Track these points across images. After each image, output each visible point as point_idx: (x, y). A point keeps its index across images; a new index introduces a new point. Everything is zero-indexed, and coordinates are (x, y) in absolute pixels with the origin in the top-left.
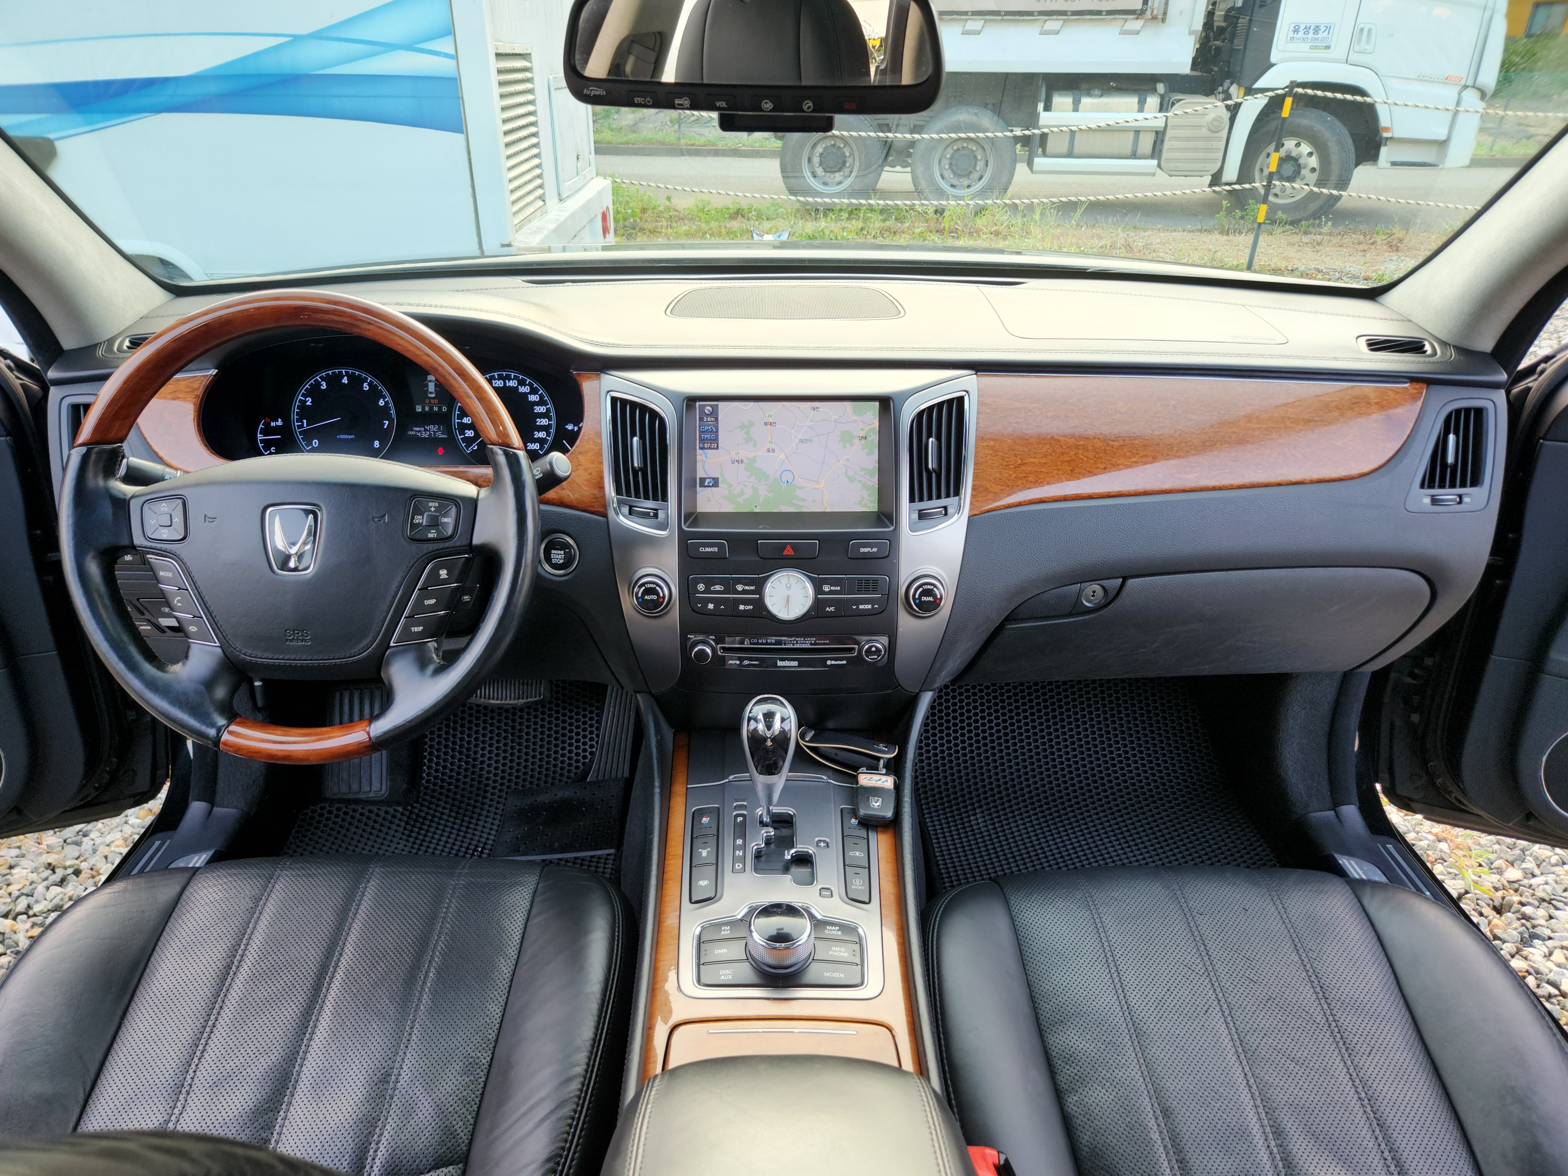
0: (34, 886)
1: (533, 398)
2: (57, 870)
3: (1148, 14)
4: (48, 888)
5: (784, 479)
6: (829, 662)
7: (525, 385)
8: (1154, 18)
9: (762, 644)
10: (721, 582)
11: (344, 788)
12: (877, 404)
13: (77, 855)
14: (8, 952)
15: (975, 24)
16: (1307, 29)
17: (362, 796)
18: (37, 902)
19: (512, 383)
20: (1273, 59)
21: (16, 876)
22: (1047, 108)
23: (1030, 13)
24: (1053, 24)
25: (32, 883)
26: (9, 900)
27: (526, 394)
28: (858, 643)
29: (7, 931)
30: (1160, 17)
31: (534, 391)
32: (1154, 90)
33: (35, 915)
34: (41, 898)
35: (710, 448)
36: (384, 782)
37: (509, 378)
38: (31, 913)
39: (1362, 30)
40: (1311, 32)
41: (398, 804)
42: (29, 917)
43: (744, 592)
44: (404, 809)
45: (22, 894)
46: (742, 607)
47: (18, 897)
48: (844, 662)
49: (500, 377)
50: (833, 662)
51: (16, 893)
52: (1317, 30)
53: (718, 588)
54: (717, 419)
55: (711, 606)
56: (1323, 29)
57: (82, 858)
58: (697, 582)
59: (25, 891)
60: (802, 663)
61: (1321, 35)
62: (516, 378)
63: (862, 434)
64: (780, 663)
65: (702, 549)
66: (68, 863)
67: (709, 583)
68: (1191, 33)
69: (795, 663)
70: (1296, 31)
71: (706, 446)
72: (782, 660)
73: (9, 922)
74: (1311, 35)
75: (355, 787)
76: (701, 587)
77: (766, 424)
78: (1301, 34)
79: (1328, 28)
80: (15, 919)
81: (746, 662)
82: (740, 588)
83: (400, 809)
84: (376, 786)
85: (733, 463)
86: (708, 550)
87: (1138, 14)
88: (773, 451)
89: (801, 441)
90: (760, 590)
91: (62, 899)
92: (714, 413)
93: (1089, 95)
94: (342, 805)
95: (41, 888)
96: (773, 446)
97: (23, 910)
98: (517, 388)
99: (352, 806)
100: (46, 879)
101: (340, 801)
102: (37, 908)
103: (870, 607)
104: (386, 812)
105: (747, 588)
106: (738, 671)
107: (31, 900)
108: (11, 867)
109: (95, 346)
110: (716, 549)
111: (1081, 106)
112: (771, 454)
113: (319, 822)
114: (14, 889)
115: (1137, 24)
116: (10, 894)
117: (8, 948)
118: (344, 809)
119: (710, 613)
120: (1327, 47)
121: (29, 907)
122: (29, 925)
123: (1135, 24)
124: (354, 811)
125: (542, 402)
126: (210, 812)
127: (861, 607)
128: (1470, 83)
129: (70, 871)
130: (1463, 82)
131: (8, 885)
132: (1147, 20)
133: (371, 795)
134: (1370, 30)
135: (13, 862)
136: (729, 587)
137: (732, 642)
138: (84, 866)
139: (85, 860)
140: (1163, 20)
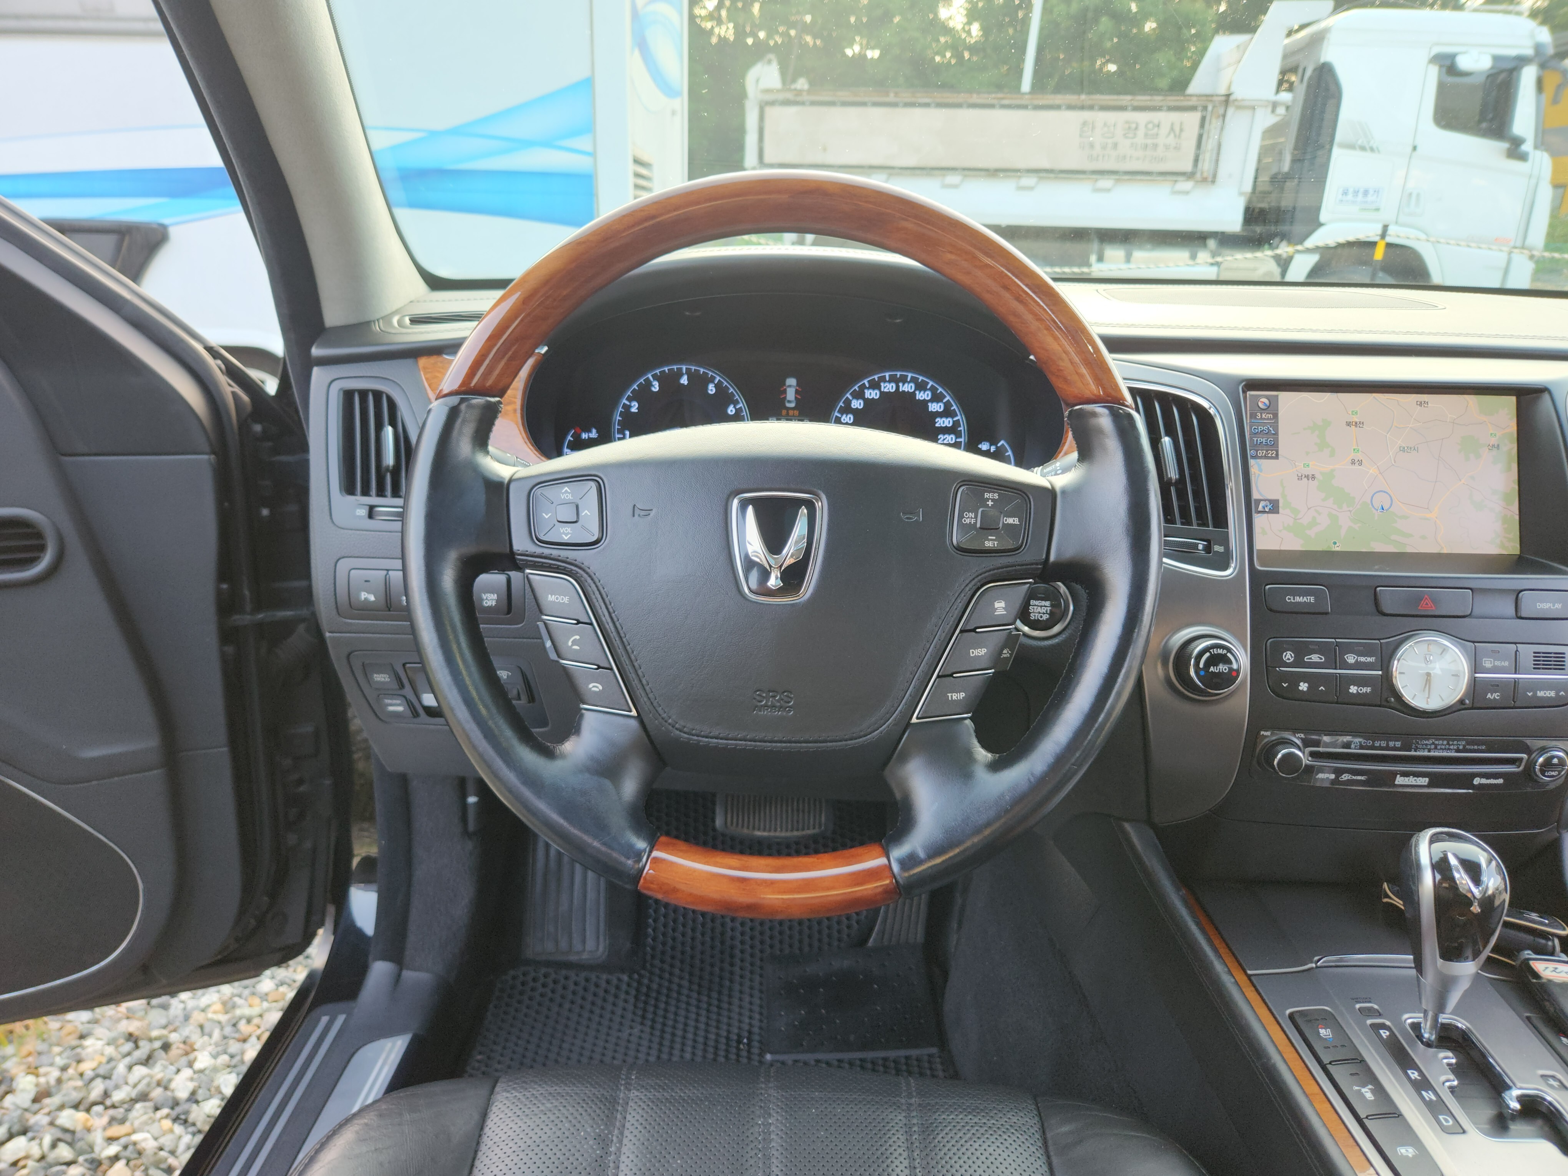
0: (112, 1064)
1: (934, 407)
2: (141, 1043)
3: (1198, 176)
4: (130, 1068)
5: (1377, 504)
6: (1477, 781)
7: (925, 390)
8: (1204, 180)
9: (1380, 748)
10: (1321, 649)
11: (550, 946)
12: (1513, 399)
13: (163, 1021)
14: (81, 1159)
15: (1029, 181)
16: (1356, 193)
17: (573, 958)
18: (117, 1087)
19: (907, 388)
20: (1323, 218)
21: (89, 1050)
22: (1100, 259)
23: (1083, 172)
24: (1106, 183)
25: (110, 1060)
26: (79, 1083)
27: (925, 403)
28: (1528, 750)
29: (79, 1128)
30: (1210, 180)
31: (937, 398)
32: (1205, 246)
33: (114, 1106)
34: (121, 1082)
35: (1266, 457)
36: (601, 938)
37: (904, 380)
38: (108, 1102)
39: (1410, 194)
40: (1360, 195)
41: (623, 971)
42: (106, 1108)
43: (1358, 666)
44: (630, 977)
45: (97, 1076)
46: (1353, 689)
47: (92, 1080)
48: (1500, 781)
49: (893, 379)
50: (1484, 781)
51: (89, 1074)
52: (1366, 193)
53: (1315, 658)
54: (1276, 416)
55: (1303, 687)
56: (1371, 192)
57: (171, 1027)
58: (1278, 650)
59: (101, 1071)
60: (1436, 780)
61: (1370, 198)
62: (914, 380)
63: (1493, 441)
64: (1399, 780)
65: (1289, 599)
66: (155, 1033)
67: (1301, 651)
68: (1241, 194)
69: (1424, 781)
70: (1345, 193)
71: (1260, 453)
72: (1405, 774)
73: (81, 1115)
74: (1360, 197)
75: (563, 944)
76: (1288, 656)
77: (1349, 424)
78: (1350, 197)
79: (1377, 192)
80: (88, 1110)
81: (1345, 777)
82: (1351, 659)
83: (625, 978)
84: (590, 944)
85: (1300, 478)
86: (1298, 599)
87: (1189, 176)
88: (1360, 463)
89: (1403, 450)
90: (1385, 663)
91: (148, 1085)
92: (1273, 409)
93: (1141, 248)
94: (551, 970)
95: (121, 1068)
96: (1359, 456)
97: (99, 1099)
98: (914, 394)
99: (564, 972)
100: (129, 1054)
101: (548, 964)
102: (118, 1096)
103: (1552, 694)
104: (608, 982)
105: (1362, 659)
106: (1334, 791)
107: (109, 1084)
108: (82, 1037)
109: (368, 324)
110: (1312, 599)
111: (1132, 259)
112: (1356, 467)
113: (522, 993)
114: (87, 1067)
115: (1188, 185)
116: (81, 1075)
117: (80, 1153)
118: (553, 976)
119: (1302, 697)
120: (1378, 210)
121: (106, 1094)
122: (105, 1120)
123: (1186, 185)
124: (566, 978)
125: (947, 413)
126: (399, 975)
127: (1540, 694)
128: (1519, 244)
129: (157, 1044)
130: (1512, 244)
131: (79, 1061)
132: (1197, 182)
133: (585, 956)
134: (1418, 195)
135: (82, 1028)
136: (1334, 658)
137: (1329, 742)
138: (174, 1037)
139: (175, 1030)
140: (1213, 182)
